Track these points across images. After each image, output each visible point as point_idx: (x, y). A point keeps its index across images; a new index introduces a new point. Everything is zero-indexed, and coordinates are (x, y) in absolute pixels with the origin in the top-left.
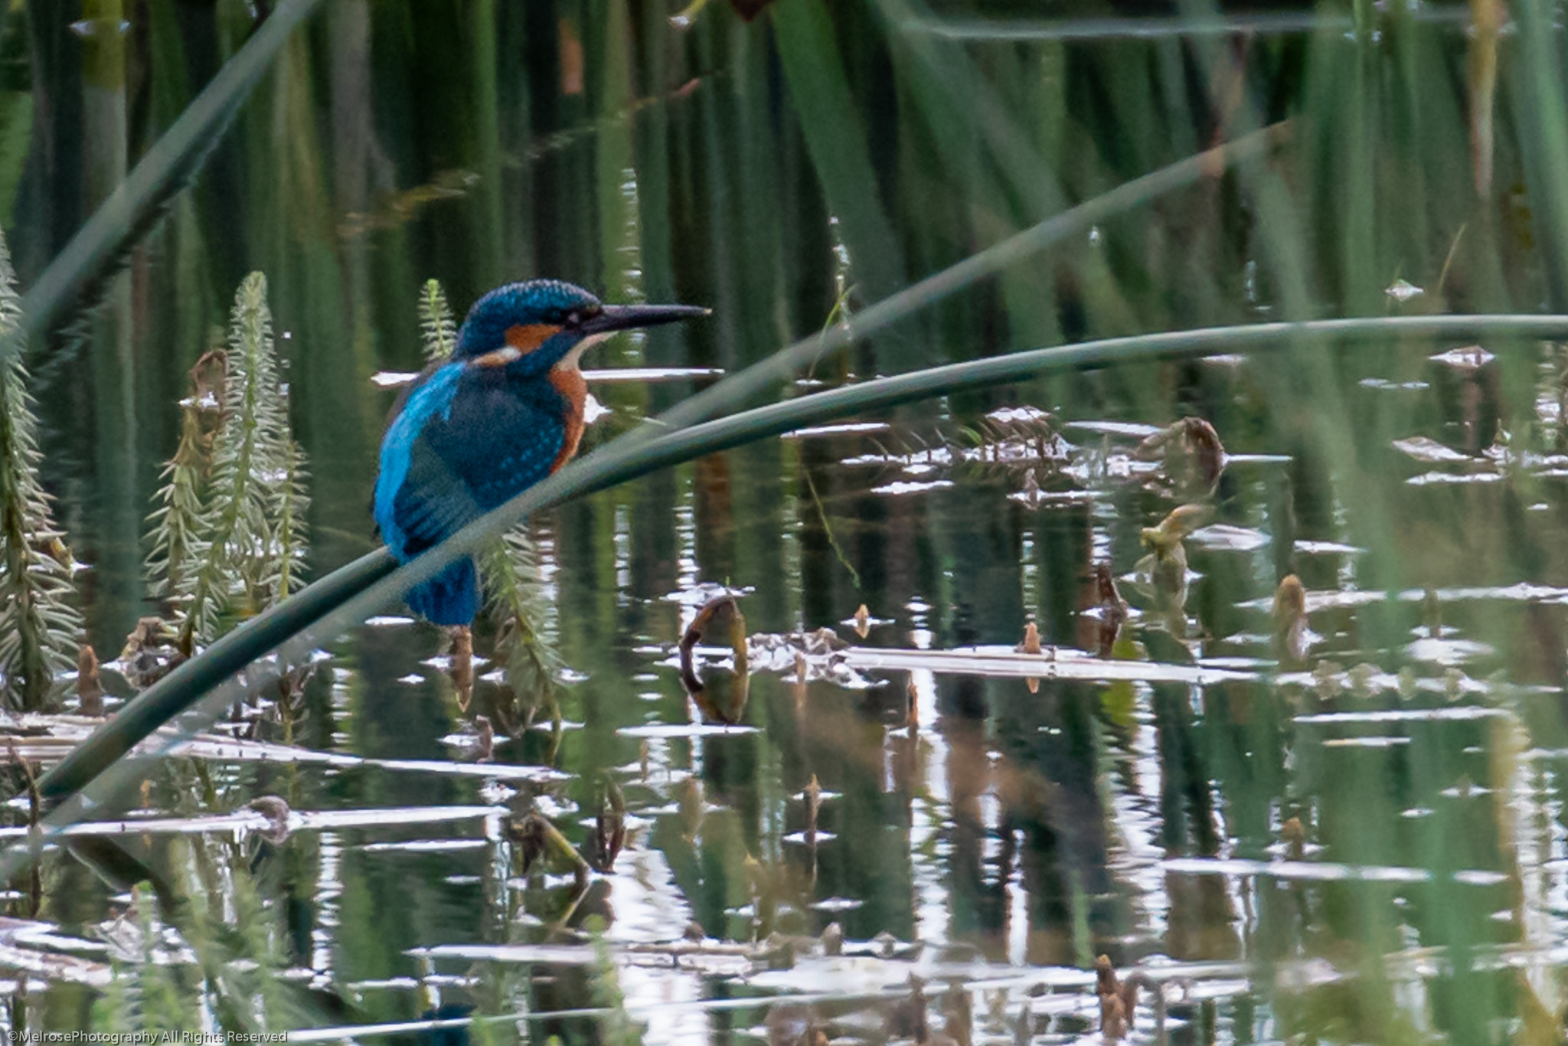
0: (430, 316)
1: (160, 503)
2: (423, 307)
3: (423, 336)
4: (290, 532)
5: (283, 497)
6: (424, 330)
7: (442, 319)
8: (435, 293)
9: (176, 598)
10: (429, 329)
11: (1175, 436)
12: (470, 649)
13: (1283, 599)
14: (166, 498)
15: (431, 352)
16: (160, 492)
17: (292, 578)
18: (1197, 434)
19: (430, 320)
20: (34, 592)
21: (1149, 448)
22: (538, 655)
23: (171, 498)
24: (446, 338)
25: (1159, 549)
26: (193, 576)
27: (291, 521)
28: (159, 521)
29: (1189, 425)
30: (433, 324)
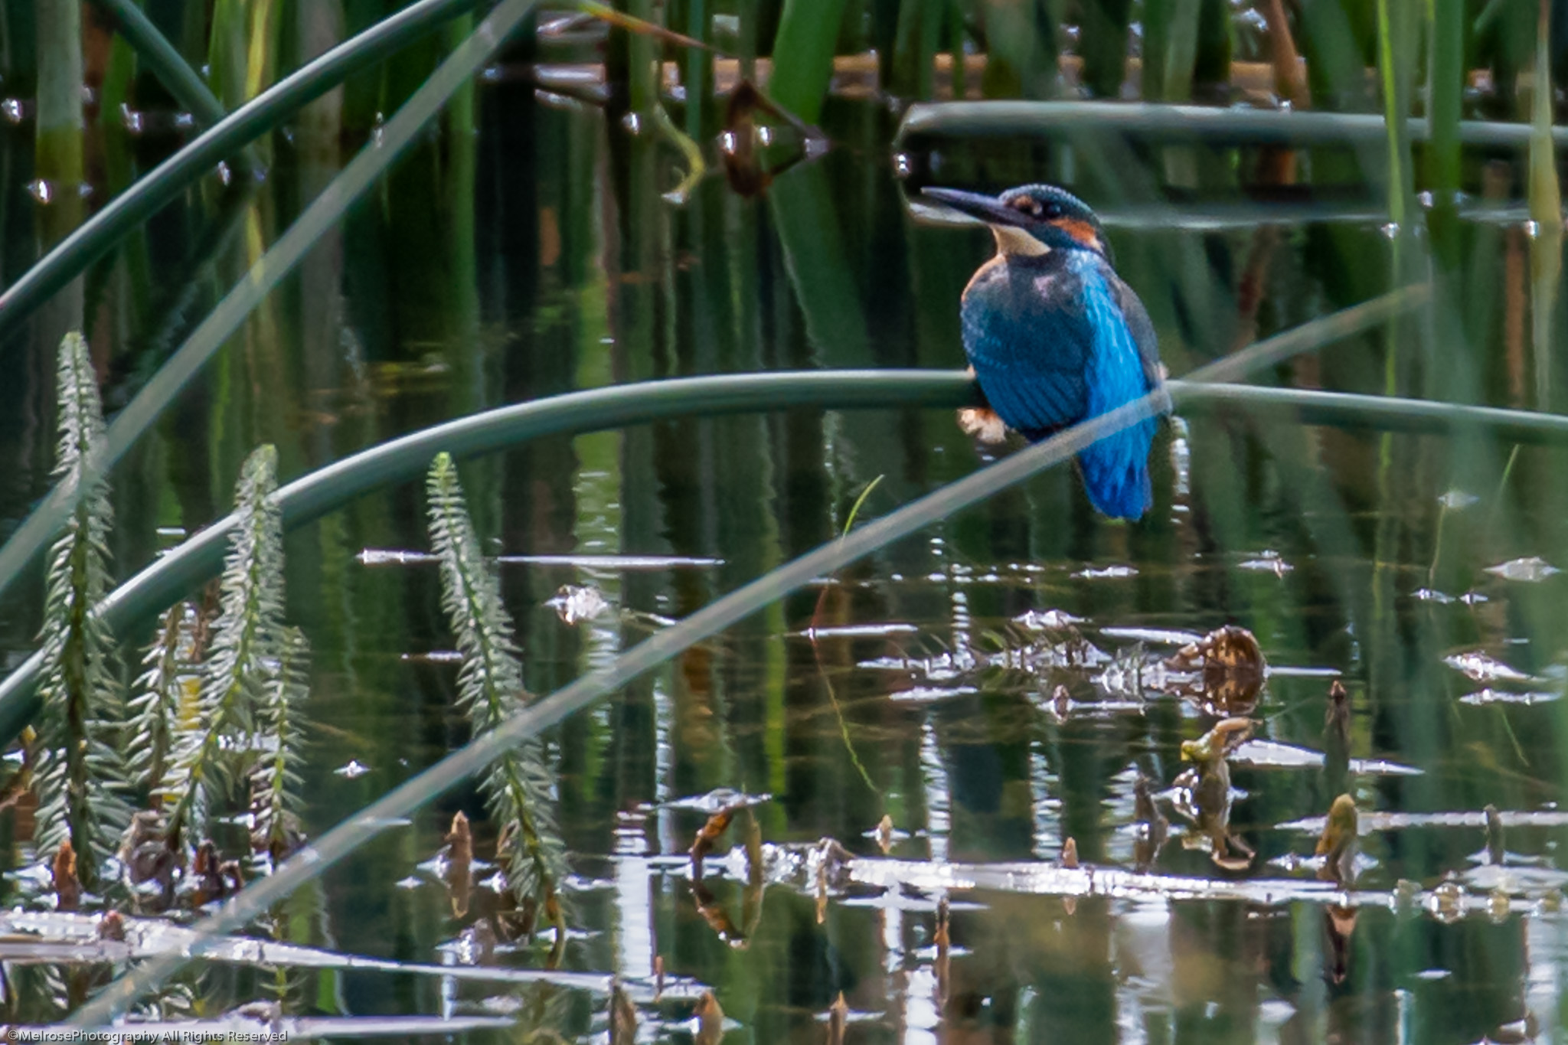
0: (438, 491)
1: (142, 689)
2: (430, 481)
3: (429, 513)
4: (286, 723)
5: (281, 686)
6: (431, 506)
7: (451, 495)
8: (444, 467)
9: (164, 790)
10: (437, 506)
11: (1215, 645)
12: (469, 852)
13: (1335, 821)
14: (150, 683)
15: (437, 531)
16: (144, 677)
17: (286, 773)
18: (1237, 643)
19: (437, 496)
20: (88, 783)
21: (1185, 659)
22: (544, 859)
23: (156, 684)
24: (454, 515)
25: (1202, 765)
26: (183, 767)
27: (287, 711)
28: (141, 709)
29: (1229, 634)
30: (441, 500)
